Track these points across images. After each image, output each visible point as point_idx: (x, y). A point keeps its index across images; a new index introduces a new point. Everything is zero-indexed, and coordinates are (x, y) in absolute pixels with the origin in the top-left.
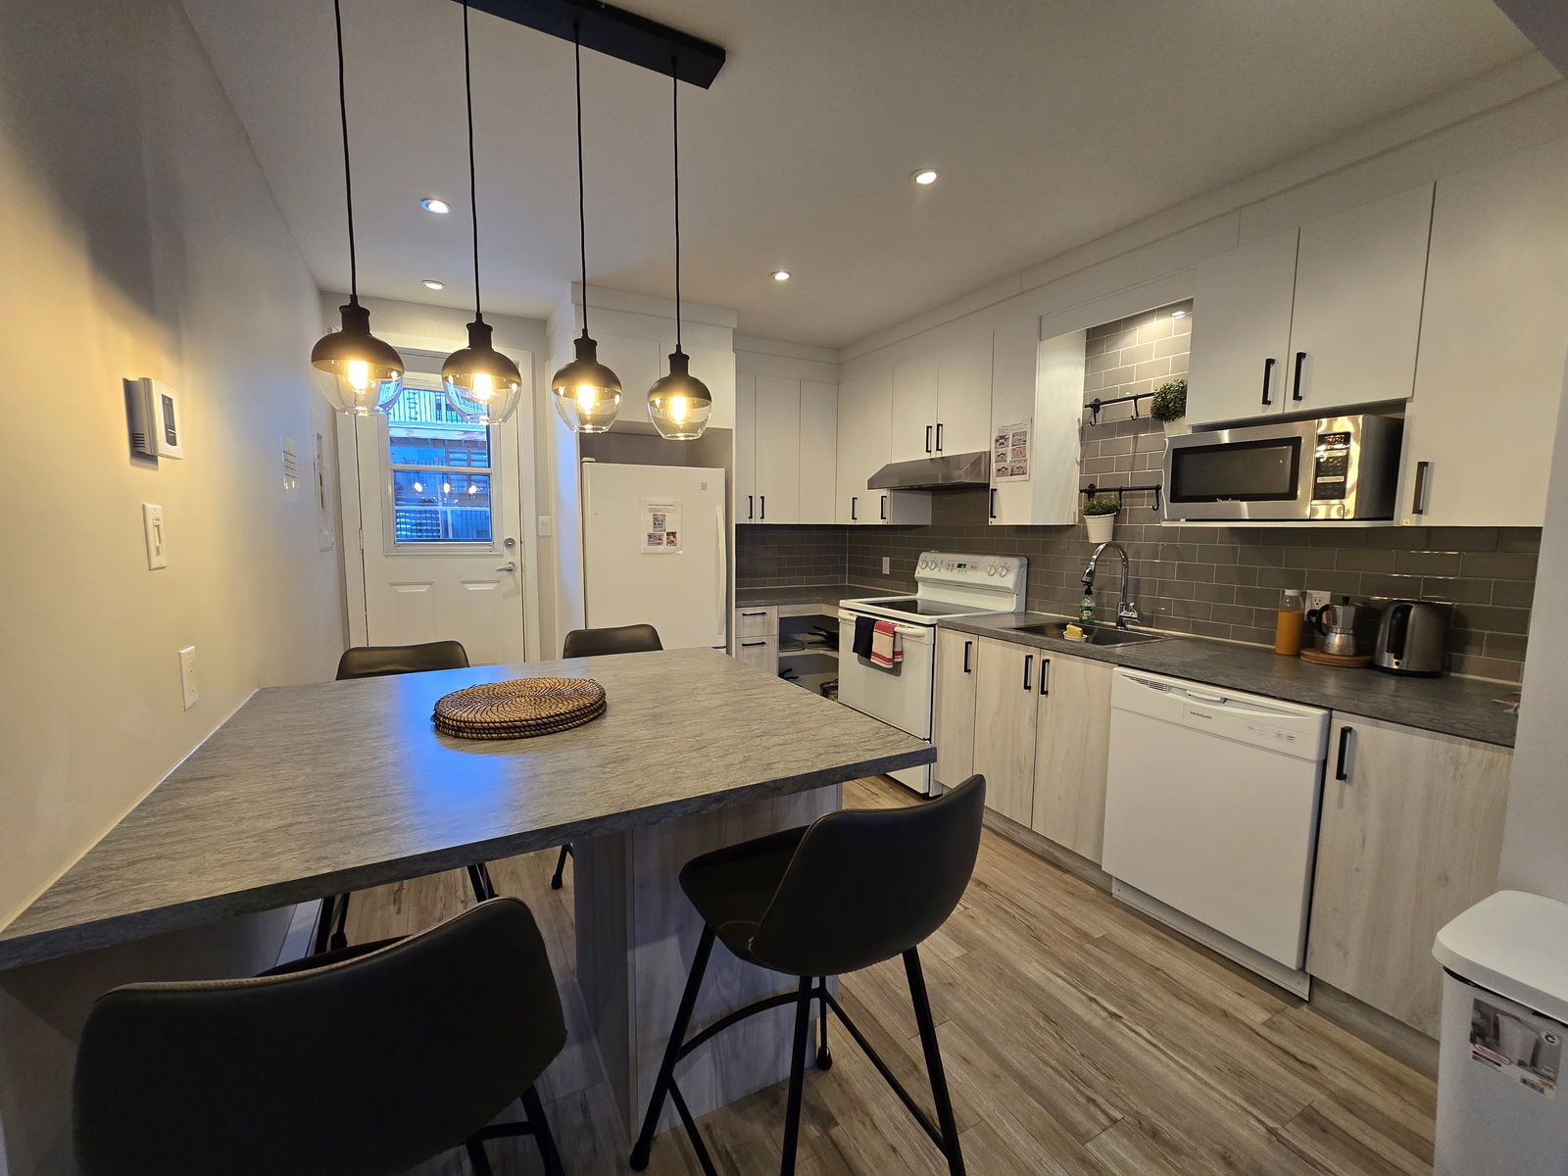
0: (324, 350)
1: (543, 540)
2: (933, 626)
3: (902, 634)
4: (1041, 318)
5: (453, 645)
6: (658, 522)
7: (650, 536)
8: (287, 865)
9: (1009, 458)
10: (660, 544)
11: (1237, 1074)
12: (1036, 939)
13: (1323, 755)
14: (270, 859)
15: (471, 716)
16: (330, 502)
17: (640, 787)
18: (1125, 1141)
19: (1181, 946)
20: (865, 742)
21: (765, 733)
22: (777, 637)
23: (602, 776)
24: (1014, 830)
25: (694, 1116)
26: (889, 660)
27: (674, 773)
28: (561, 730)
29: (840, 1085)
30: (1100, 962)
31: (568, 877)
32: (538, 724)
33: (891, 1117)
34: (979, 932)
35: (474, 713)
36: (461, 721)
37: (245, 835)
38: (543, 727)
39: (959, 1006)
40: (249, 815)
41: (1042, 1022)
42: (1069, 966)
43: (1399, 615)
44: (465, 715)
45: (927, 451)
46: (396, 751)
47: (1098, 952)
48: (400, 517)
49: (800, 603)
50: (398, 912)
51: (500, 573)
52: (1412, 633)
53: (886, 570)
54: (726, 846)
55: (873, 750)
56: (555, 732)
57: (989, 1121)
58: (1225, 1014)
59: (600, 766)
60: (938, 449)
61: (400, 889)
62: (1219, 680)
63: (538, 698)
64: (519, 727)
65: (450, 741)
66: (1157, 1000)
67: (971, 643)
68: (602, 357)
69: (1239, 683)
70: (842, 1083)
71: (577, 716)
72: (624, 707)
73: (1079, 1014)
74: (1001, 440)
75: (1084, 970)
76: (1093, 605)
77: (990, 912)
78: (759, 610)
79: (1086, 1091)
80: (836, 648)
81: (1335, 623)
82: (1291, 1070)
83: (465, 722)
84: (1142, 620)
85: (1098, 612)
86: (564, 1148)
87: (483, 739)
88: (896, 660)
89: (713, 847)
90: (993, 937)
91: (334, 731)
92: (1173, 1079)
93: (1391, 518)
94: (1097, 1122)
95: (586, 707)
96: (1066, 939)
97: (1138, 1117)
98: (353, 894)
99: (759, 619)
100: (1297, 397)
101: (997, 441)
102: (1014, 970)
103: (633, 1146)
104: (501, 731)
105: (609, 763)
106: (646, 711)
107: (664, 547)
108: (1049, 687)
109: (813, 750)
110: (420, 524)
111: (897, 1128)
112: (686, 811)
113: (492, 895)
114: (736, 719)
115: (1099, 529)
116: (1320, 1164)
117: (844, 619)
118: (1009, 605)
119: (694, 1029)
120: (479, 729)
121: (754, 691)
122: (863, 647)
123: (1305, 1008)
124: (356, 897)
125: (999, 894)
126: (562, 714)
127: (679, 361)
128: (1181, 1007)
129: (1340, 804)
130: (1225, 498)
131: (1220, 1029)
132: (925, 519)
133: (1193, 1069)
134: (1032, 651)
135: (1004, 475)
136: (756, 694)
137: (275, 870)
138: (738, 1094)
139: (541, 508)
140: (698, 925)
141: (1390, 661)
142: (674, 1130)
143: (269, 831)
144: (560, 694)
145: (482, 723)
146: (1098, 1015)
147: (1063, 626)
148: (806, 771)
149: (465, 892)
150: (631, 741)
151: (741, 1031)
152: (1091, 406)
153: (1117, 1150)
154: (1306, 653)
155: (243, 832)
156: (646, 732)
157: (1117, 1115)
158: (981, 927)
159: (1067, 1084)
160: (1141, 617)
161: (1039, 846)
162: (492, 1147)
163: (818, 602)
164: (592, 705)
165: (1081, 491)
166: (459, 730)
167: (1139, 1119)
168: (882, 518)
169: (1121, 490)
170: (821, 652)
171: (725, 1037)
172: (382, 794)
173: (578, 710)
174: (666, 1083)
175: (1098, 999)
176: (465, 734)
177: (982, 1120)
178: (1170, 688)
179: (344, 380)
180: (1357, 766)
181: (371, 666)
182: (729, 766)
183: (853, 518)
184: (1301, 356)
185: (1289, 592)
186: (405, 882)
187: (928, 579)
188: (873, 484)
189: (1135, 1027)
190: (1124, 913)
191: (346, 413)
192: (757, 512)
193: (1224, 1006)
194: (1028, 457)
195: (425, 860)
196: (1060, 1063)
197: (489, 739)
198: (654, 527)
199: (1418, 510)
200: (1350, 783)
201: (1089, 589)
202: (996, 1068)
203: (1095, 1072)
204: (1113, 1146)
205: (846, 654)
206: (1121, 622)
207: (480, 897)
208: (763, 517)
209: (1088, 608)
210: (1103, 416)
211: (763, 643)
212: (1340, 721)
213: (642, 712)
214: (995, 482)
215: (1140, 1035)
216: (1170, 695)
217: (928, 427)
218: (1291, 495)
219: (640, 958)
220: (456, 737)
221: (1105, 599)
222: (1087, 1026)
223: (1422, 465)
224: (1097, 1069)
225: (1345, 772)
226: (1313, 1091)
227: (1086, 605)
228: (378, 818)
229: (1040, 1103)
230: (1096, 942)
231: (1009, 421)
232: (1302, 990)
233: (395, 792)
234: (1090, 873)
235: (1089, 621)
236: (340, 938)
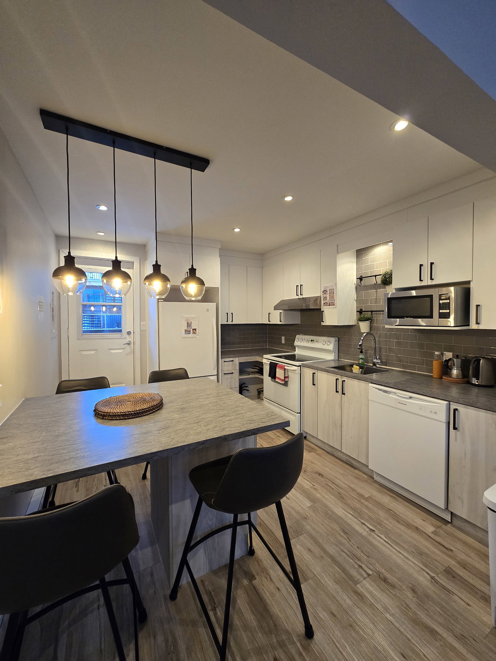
0: (57, 273)
1: (143, 333)
2: (300, 366)
3: (288, 370)
4: (338, 246)
5: (104, 378)
6: (189, 325)
7: (185, 331)
8: (36, 473)
9: (328, 299)
10: (190, 334)
11: (420, 554)
12: (341, 497)
13: (448, 419)
14: (29, 471)
15: (109, 410)
16: (56, 318)
17: (173, 439)
18: (373, 583)
19: (400, 500)
20: (262, 419)
21: (224, 415)
22: (238, 371)
23: (158, 434)
24: (335, 451)
25: (196, 577)
26: (283, 380)
27: (187, 433)
28: (144, 415)
29: (258, 562)
30: (367, 507)
31: (148, 475)
32: (135, 413)
33: (278, 576)
34: (318, 495)
35: (110, 409)
36: (105, 413)
37: (19, 462)
38: (137, 414)
39: (308, 527)
40: (21, 453)
41: (342, 534)
42: (354, 509)
43: (476, 363)
44: (107, 410)
45: (297, 295)
46: (79, 425)
47: (366, 503)
48: (85, 318)
49: (248, 356)
50: (77, 491)
51: (125, 345)
52: (482, 370)
53: (283, 342)
54: (210, 461)
55: (265, 422)
56: (142, 416)
57: (318, 577)
58: (417, 528)
59: (158, 430)
60: (301, 295)
61: (78, 481)
62: (408, 389)
63: (136, 402)
64: (127, 415)
65: (100, 421)
66: (390, 524)
67: (315, 373)
68: (163, 271)
69: (415, 391)
70: (258, 561)
71: (151, 409)
72: (170, 405)
73: (357, 530)
74: (325, 292)
75: (360, 511)
76: (363, 357)
77: (323, 487)
78: (231, 359)
79: (358, 563)
80: (262, 374)
81: (454, 365)
82: (443, 552)
83: (106, 413)
84: (382, 363)
85: (366, 360)
86: (142, 592)
87: (113, 420)
88: (286, 380)
89: (204, 462)
90: (324, 497)
91: (54, 417)
92: (394, 557)
93: (469, 325)
94: (362, 575)
95: (155, 406)
96: (354, 498)
97: (379, 573)
98: (58, 484)
99: (231, 363)
100: (431, 279)
101: (323, 292)
102: (333, 512)
103: (171, 589)
104: (121, 416)
105: (161, 429)
106: (178, 407)
107: (191, 335)
108: (345, 391)
109: (241, 423)
110: (93, 321)
111: (280, 580)
112: (190, 448)
113: (117, 482)
114: (213, 410)
115: (364, 327)
116: (451, 591)
117: (265, 363)
118: (331, 357)
119: (197, 538)
120: (112, 416)
121: (222, 397)
122: (273, 375)
123: (449, 525)
124: (60, 486)
125: (328, 479)
126: (145, 409)
127: (192, 271)
128: (399, 526)
129: (456, 440)
130: (407, 317)
131: (415, 535)
132: (298, 322)
133: (402, 552)
134: (338, 377)
135: (326, 305)
136: (223, 398)
137: (31, 475)
138: (215, 567)
139: (142, 318)
140: (197, 496)
141: (474, 381)
142: (188, 583)
143: (29, 459)
144: (145, 400)
145: (113, 413)
146: (365, 530)
147: (352, 366)
148: (237, 432)
149: (106, 482)
150: (172, 419)
151: (216, 540)
152: (359, 278)
153: (369, 587)
154: (444, 377)
155: (19, 460)
156: (178, 416)
157: (371, 572)
158: (319, 493)
159: (351, 560)
160: (382, 362)
161: (345, 458)
162: (112, 590)
163: (255, 355)
164: (157, 405)
165: (357, 312)
166: (104, 416)
167: (379, 574)
168: (280, 321)
169: (372, 312)
170: (257, 376)
171: (210, 542)
172: (73, 443)
173: (151, 407)
174: (184, 562)
175: (366, 523)
176: (106, 418)
177: (315, 576)
178: (390, 392)
179: (64, 283)
180: (461, 424)
181: (70, 388)
182: (208, 430)
183: (269, 321)
184: (432, 264)
185: (436, 353)
186: (81, 479)
187: (300, 346)
188: (276, 308)
189: (380, 535)
190: (379, 487)
191: (65, 294)
192: (230, 319)
193: (416, 525)
194: (335, 299)
195: (88, 470)
196: (348, 551)
197: (116, 420)
198: (187, 327)
199: (477, 323)
200: (459, 431)
201: (362, 350)
202: (322, 554)
203: (363, 555)
204: (368, 586)
205: (266, 377)
206: (374, 364)
207: (111, 483)
208: (232, 321)
209: (362, 359)
210: (364, 283)
211: (233, 373)
212: (453, 406)
213: (177, 407)
214: (324, 308)
215: (381, 538)
216: (390, 395)
217: (297, 286)
218: (431, 317)
219: (174, 509)
220: (103, 419)
221: (368, 355)
222: (361, 535)
223: (478, 306)
224: (364, 553)
225: (456, 427)
226: (450, 560)
227: (361, 357)
228: (71, 453)
229: (340, 568)
230: (367, 499)
231: (328, 285)
232: (448, 518)
233: (78, 443)
234: (365, 470)
235: (363, 364)
236: (53, 502)
